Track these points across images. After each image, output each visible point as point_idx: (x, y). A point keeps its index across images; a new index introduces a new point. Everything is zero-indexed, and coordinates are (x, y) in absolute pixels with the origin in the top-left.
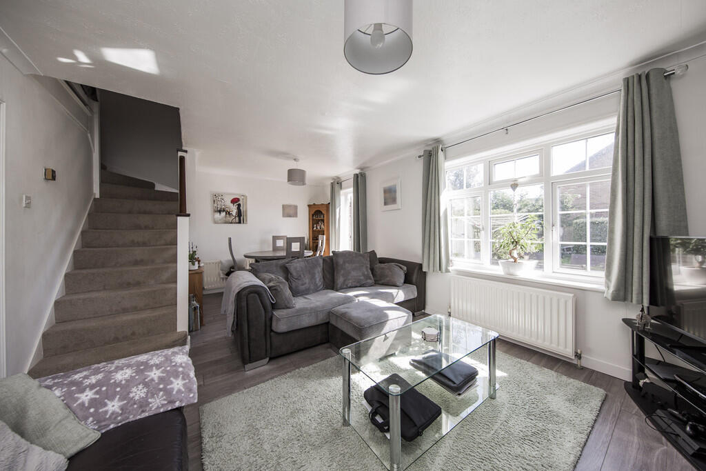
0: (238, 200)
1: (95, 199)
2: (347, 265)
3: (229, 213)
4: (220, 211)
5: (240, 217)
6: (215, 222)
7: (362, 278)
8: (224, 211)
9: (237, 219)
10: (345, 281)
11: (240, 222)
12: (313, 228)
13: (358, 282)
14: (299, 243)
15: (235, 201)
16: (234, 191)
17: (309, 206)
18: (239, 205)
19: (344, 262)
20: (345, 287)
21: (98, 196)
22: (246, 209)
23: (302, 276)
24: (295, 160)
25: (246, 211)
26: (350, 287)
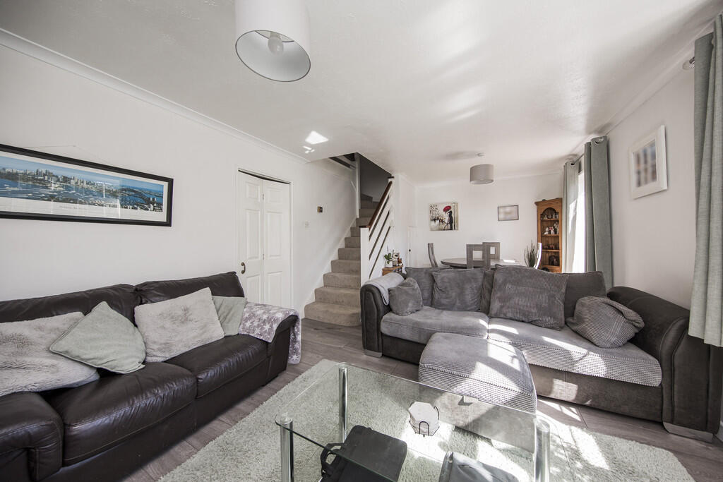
0: (450, 207)
1: (357, 219)
2: (509, 286)
3: (442, 221)
4: (435, 220)
5: (452, 224)
6: (432, 230)
7: (534, 311)
8: (438, 219)
9: (449, 225)
10: (502, 307)
11: (451, 229)
12: (543, 231)
13: (524, 315)
14: (481, 252)
15: (447, 209)
16: (446, 200)
17: (537, 203)
18: (451, 213)
19: (505, 282)
20: (502, 316)
21: (358, 217)
22: (458, 215)
23: (449, 289)
24: (479, 155)
25: (457, 218)
26: (511, 319)
